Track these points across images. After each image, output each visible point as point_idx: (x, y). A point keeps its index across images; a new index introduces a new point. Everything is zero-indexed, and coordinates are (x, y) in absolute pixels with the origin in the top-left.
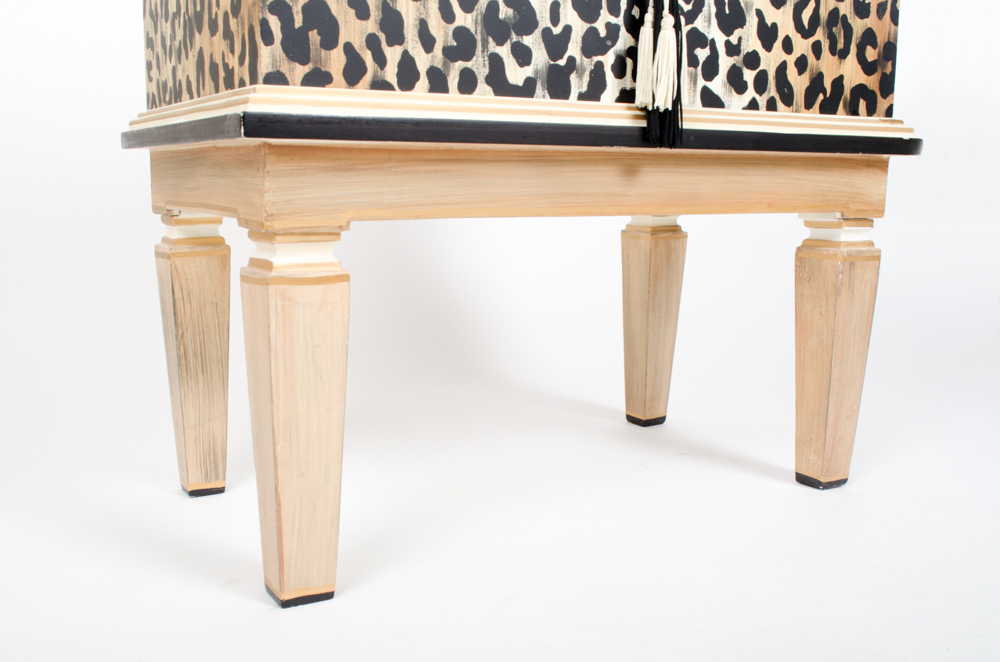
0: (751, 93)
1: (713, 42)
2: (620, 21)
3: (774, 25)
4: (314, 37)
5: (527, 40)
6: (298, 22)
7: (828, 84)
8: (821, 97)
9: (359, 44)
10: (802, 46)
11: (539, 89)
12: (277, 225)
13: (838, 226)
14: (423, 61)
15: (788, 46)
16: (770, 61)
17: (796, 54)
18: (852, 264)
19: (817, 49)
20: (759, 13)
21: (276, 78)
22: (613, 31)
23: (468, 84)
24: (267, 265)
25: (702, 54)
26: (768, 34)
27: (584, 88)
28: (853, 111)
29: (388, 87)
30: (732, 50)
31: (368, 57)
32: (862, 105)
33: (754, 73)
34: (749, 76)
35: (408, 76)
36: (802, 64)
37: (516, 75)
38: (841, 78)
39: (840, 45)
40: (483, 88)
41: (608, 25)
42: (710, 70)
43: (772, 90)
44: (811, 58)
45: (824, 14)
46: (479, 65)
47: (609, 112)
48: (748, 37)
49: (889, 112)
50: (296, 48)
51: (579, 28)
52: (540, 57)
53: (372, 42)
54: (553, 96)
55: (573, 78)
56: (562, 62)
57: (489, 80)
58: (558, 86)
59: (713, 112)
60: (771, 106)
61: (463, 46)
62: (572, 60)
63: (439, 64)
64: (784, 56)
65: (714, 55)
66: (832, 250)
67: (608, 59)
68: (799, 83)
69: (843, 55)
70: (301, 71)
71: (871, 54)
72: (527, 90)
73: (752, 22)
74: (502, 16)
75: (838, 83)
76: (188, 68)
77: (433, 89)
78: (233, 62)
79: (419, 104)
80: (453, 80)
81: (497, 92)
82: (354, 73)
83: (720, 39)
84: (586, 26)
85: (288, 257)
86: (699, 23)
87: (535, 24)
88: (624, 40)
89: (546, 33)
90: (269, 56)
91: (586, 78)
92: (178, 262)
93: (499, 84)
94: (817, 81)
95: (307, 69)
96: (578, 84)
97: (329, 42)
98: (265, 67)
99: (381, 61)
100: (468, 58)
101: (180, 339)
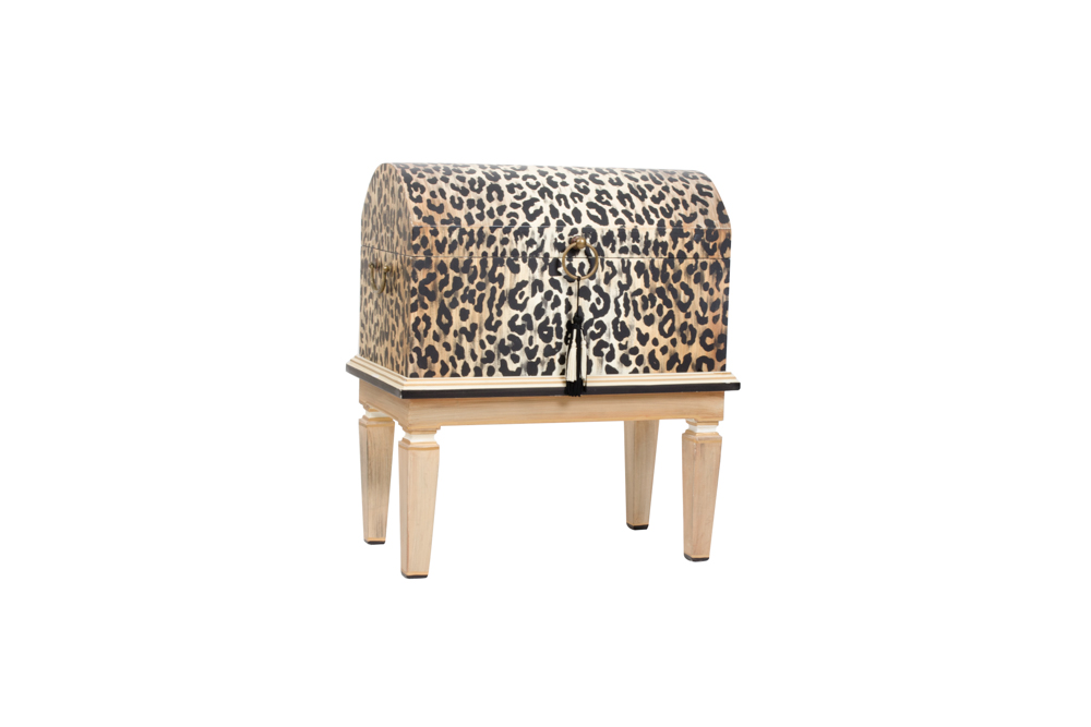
0: (634, 365)
1: (611, 345)
2: (562, 341)
3: (647, 335)
4: (429, 359)
5: (518, 353)
6: (424, 354)
7: (681, 358)
8: (677, 364)
9: (446, 360)
10: (663, 341)
11: (523, 372)
12: (413, 428)
13: (695, 425)
14: (472, 365)
15: (655, 342)
16: (645, 351)
17: (661, 345)
18: (702, 445)
19: (674, 342)
20: (638, 330)
21: (415, 375)
22: (559, 346)
23: (491, 372)
24: (408, 442)
25: (606, 351)
26: (643, 339)
27: (545, 370)
28: (698, 369)
29: (457, 375)
30: (622, 347)
31: (450, 365)
32: (704, 366)
33: (635, 357)
34: (633, 358)
35: (466, 370)
36: (664, 350)
37: (512, 367)
38: (690, 354)
39: (689, 338)
40: (498, 373)
41: (557, 343)
42: (611, 357)
43: (646, 363)
44: (670, 347)
45: (677, 325)
46: (496, 364)
47: (555, 381)
48: (633, 341)
49: (723, 368)
50: (422, 363)
51: (542, 345)
52: (524, 358)
53: (452, 359)
54: (530, 374)
55: (539, 366)
56: (534, 360)
57: (500, 370)
58: (532, 369)
59: (612, 377)
60: (646, 370)
61: (490, 357)
62: (539, 359)
63: (479, 365)
64: (653, 347)
65: (612, 350)
66: (692, 437)
67: (557, 357)
68: (663, 359)
69: (691, 343)
70: (424, 371)
71: (709, 341)
72: (518, 373)
73: (634, 334)
74: (506, 344)
75: (688, 357)
76: (380, 351)
77: (476, 375)
78: (400, 363)
79: (470, 382)
80: (485, 371)
81: (504, 375)
82: (444, 371)
83: (615, 343)
84: (545, 344)
85: (416, 440)
86: (604, 338)
87: (521, 346)
88: (564, 348)
89: (527, 349)
90: (412, 367)
91: (546, 366)
92: (370, 429)
93: (505, 371)
94: (674, 358)
95: (426, 371)
96: (541, 369)
97: (435, 360)
98: (410, 371)
99: (455, 365)
100: (491, 362)
101: (369, 466)
